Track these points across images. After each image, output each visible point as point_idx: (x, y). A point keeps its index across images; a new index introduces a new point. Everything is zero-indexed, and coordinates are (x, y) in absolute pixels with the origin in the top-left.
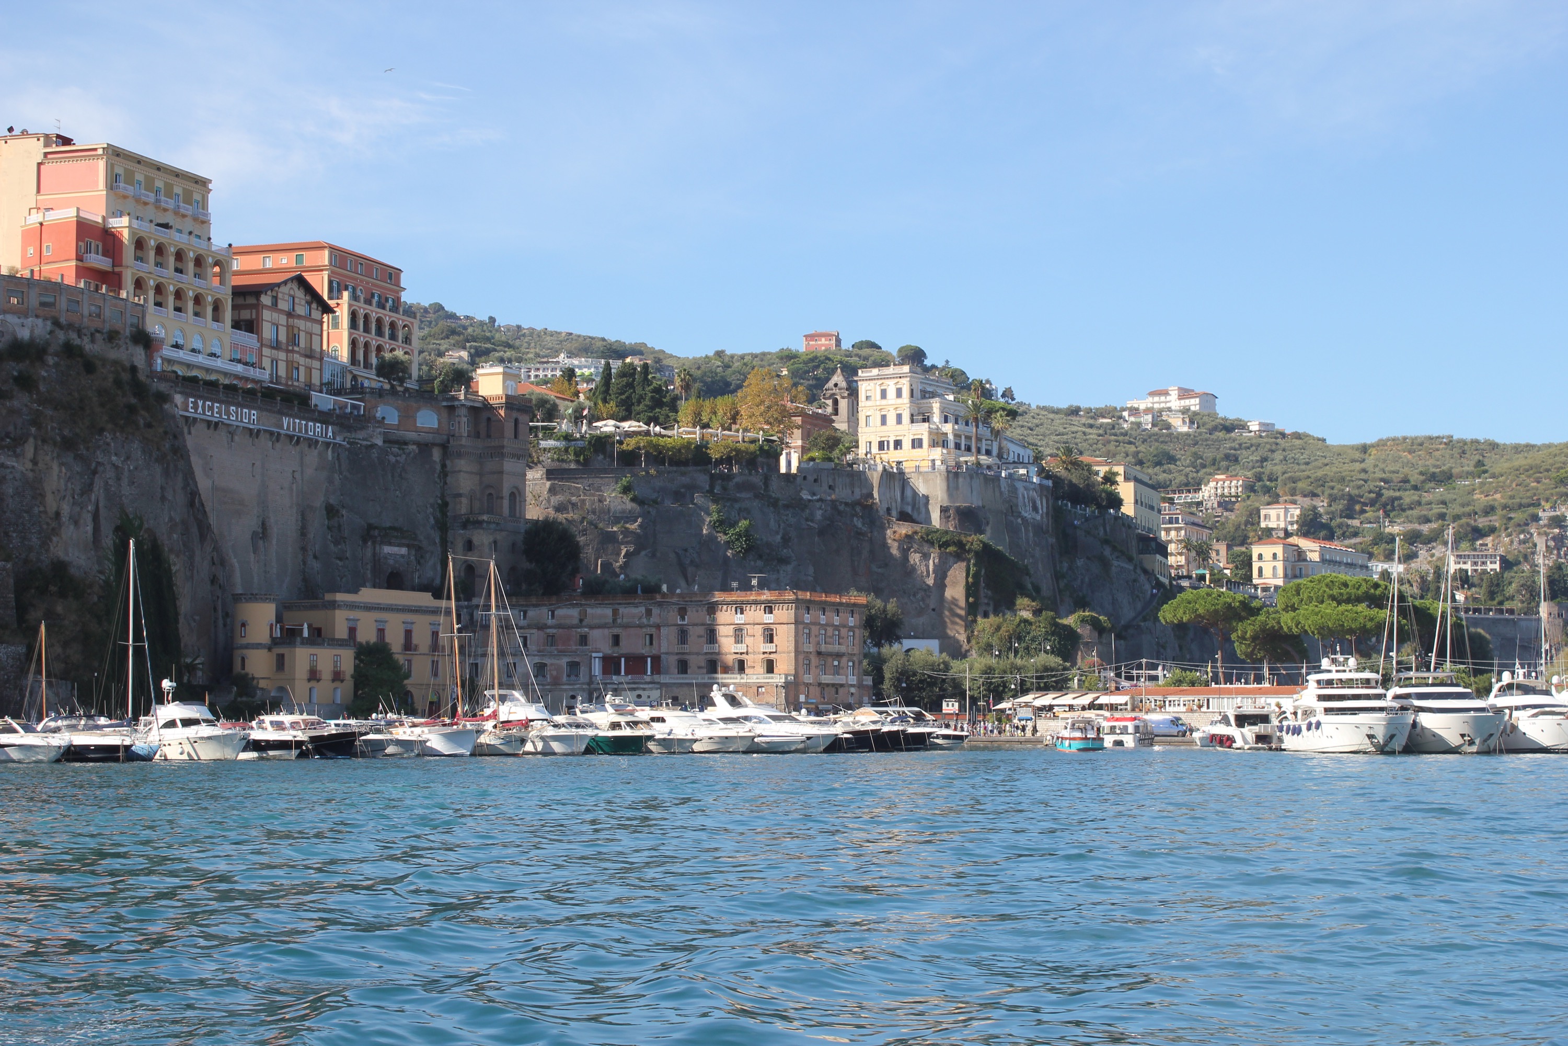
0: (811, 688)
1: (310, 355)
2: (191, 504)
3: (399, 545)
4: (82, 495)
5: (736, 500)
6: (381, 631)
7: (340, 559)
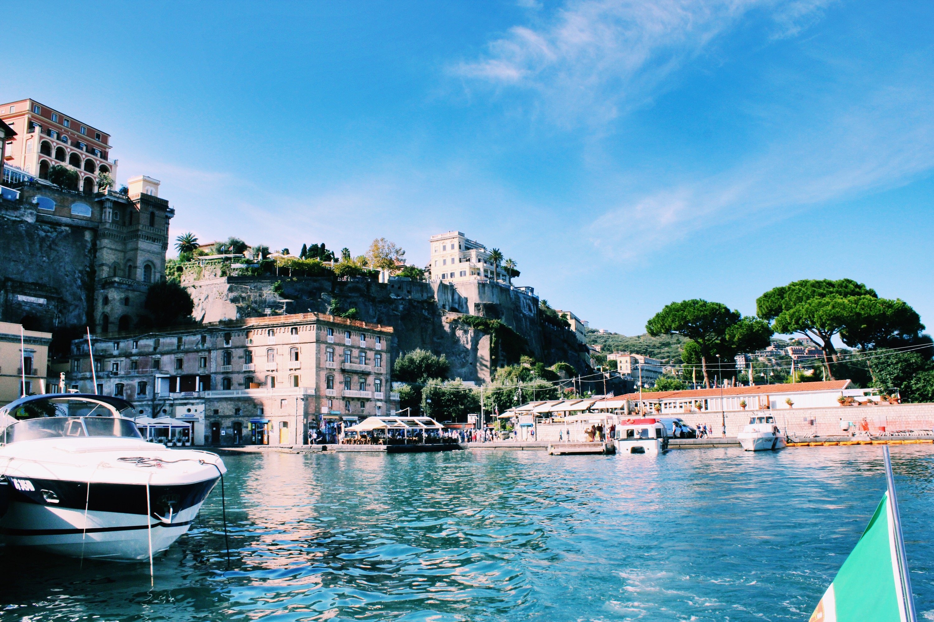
0: (335, 401)
3: (37, 296)
5: (349, 297)
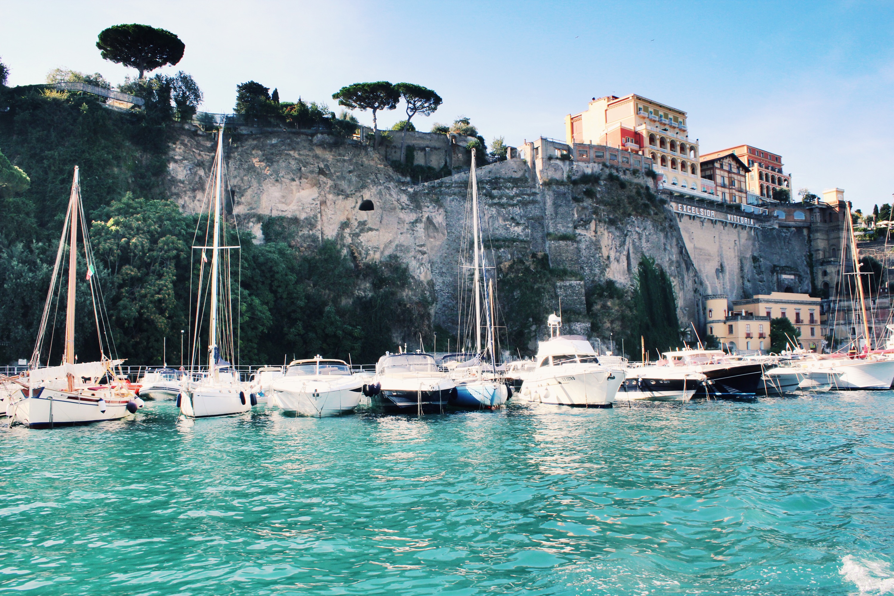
1: (740, 191)
2: (681, 253)
3: (790, 274)
4: (620, 247)
6: (783, 314)
7: (761, 282)
